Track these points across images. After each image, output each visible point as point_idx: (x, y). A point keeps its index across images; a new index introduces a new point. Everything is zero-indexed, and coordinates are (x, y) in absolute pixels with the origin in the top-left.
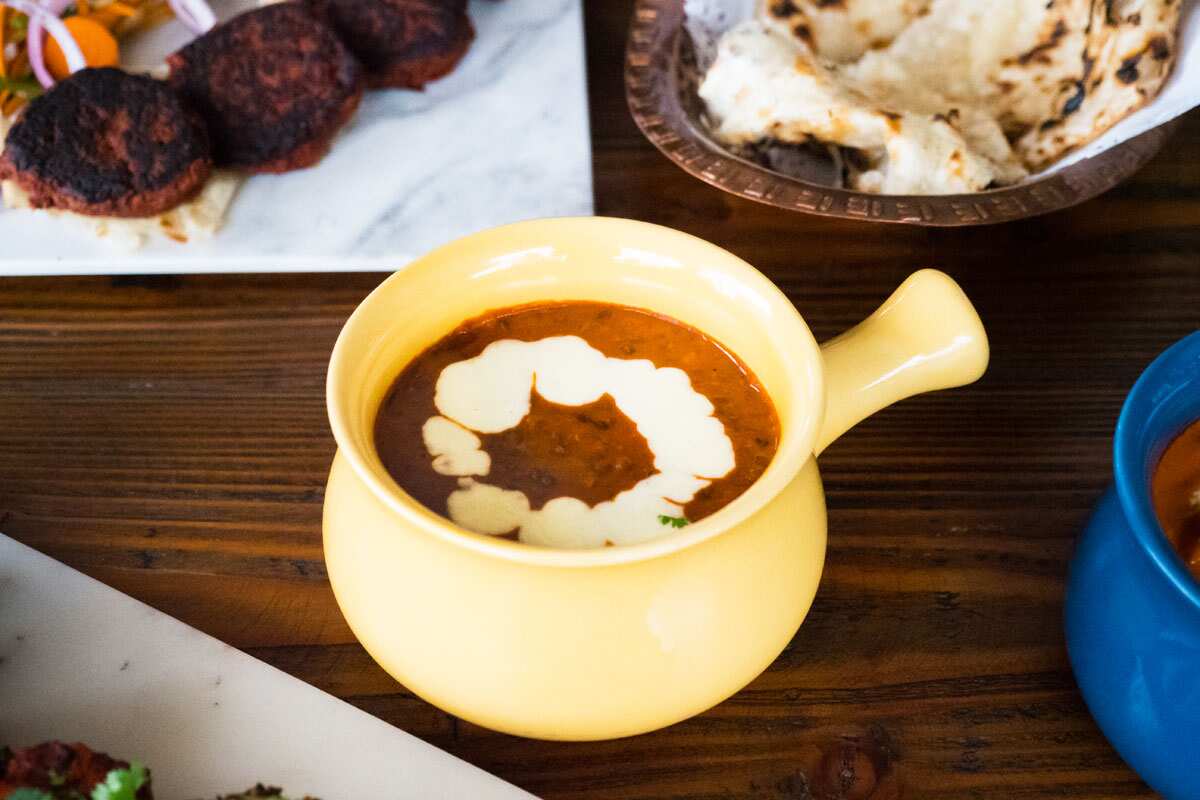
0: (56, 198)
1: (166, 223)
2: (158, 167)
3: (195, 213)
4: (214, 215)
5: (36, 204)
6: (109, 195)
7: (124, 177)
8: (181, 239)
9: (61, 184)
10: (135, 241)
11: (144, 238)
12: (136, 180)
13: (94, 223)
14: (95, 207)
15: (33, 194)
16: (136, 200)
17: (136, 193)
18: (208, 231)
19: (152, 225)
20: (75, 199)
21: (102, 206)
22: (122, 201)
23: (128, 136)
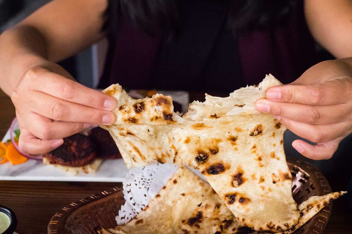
0: (56, 161)
1: (84, 169)
2: (83, 154)
3: (91, 167)
4: (96, 167)
5: (51, 163)
6: (70, 160)
7: (74, 156)
8: (87, 173)
9: (58, 157)
10: (75, 173)
11: (78, 172)
12: (77, 157)
13: (65, 168)
14: (66, 163)
15: (51, 160)
16: (77, 162)
17: (77, 160)
18: (94, 171)
19: (80, 169)
20: (61, 161)
21: (68, 163)
22: (73, 162)
23: (76, 147)
